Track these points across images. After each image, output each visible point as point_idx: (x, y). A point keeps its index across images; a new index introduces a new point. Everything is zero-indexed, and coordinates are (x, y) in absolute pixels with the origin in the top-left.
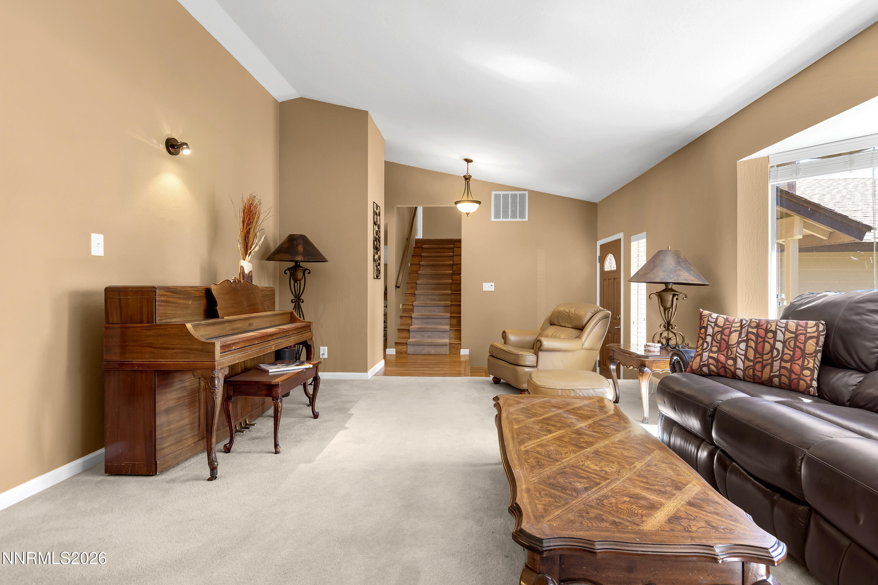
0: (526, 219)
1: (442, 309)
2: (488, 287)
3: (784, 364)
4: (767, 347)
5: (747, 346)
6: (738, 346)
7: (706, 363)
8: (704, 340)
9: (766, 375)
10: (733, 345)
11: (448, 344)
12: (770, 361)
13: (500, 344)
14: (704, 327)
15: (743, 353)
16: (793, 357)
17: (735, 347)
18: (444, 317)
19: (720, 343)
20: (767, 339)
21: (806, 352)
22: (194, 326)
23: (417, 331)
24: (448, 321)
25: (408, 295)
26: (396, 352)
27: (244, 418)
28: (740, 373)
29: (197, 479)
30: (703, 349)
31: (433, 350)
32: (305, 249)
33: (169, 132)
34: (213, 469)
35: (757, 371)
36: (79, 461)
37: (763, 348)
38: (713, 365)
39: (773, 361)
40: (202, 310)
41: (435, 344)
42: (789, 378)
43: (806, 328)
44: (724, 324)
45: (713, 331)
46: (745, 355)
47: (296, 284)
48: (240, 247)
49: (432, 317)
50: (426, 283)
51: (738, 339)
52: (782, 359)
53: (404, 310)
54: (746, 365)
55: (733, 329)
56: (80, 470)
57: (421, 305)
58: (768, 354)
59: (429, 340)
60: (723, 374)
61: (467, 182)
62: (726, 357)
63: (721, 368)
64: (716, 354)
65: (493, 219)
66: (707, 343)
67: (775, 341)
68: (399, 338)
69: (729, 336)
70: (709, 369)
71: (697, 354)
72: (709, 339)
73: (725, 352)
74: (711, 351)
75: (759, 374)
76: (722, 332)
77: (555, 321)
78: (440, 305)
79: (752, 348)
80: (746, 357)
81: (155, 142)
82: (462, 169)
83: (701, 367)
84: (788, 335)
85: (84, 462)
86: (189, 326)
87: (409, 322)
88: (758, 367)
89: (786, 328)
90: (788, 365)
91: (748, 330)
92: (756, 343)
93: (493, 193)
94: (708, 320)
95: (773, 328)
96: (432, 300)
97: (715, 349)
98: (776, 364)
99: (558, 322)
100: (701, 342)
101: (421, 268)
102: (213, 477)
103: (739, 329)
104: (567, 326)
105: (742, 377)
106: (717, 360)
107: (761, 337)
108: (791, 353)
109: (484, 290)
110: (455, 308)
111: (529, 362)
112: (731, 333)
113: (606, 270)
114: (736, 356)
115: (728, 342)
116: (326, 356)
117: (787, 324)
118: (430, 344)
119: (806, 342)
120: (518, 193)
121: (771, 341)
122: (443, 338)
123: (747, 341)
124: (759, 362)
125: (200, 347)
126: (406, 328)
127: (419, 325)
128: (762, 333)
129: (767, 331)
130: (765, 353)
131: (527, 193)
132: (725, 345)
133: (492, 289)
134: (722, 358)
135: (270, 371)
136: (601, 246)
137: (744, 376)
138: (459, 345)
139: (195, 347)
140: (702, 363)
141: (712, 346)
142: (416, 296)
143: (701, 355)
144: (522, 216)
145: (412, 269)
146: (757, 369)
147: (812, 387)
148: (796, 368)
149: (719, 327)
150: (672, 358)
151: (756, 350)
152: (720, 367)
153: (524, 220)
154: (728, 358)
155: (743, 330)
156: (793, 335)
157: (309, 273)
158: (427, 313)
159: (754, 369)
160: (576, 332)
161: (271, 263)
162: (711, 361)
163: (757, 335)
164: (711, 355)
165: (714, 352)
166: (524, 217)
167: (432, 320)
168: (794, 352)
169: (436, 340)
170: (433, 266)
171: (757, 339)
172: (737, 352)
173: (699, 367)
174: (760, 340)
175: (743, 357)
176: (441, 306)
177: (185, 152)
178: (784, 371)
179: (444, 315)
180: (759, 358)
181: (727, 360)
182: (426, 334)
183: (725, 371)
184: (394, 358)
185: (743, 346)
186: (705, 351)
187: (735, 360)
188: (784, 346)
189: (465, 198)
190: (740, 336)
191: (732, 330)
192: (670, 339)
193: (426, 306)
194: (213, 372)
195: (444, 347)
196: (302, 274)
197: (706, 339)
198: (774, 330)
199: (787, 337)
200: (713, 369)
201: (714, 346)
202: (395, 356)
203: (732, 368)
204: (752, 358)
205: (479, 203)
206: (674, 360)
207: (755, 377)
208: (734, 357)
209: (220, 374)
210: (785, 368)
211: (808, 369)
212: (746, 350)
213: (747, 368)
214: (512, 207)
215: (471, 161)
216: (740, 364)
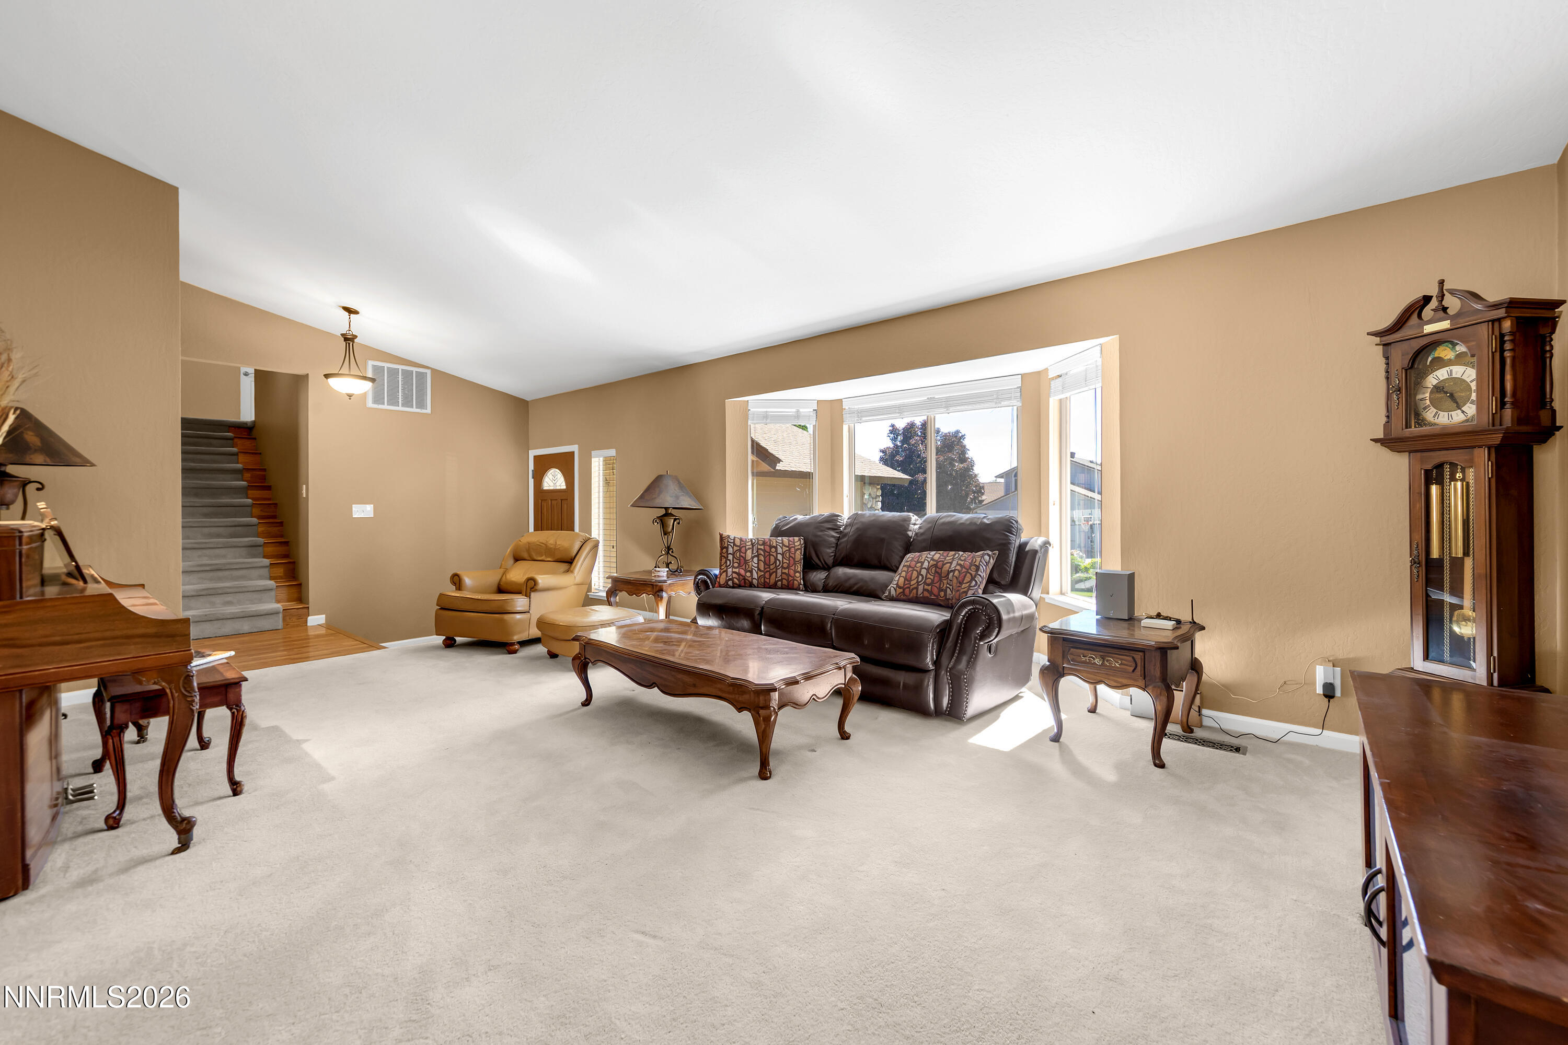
0: (429, 411)
1: (243, 551)
2: (362, 511)
3: (784, 571)
4: (772, 559)
5: (758, 560)
6: (753, 560)
7: (731, 577)
8: (727, 558)
9: (772, 581)
10: (748, 560)
11: (279, 611)
12: (775, 570)
13: (452, 592)
14: (725, 547)
15: (756, 565)
16: (789, 564)
17: (750, 562)
18: (255, 565)
19: (739, 560)
20: (771, 553)
21: (796, 560)
24: (265, 572)
28: (755, 582)
30: (726, 566)
31: (245, 626)
35: (767, 578)
37: (770, 560)
38: (736, 578)
39: (777, 569)
41: (252, 614)
42: (788, 580)
43: (794, 543)
44: (741, 544)
45: (733, 550)
49: (228, 567)
51: (752, 555)
52: (782, 567)
54: (759, 575)
55: (747, 547)
58: (773, 564)
59: (233, 609)
60: (743, 584)
61: (348, 344)
62: (745, 570)
64: (738, 569)
65: (370, 404)
66: (729, 560)
67: (777, 554)
69: (745, 553)
70: (733, 582)
71: (722, 571)
72: (730, 557)
73: (744, 567)
74: (733, 567)
75: (768, 581)
76: (740, 550)
77: (522, 557)
78: (240, 545)
79: (762, 561)
80: (759, 569)
82: (339, 323)
84: (785, 549)
88: (767, 575)
89: (782, 543)
90: (786, 571)
91: (757, 547)
93: (374, 364)
94: (728, 541)
95: (774, 545)
97: (736, 565)
98: (779, 571)
99: (530, 555)
100: (724, 560)
103: (751, 546)
104: (546, 560)
106: (738, 574)
107: (767, 552)
108: (788, 562)
109: (354, 516)
110: (272, 548)
111: (520, 607)
112: (746, 550)
113: (545, 488)
114: (752, 569)
115: (745, 558)
117: (782, 540)
118: (240, 615)
119: (795, 553)
120: (415, 369)
121: (775, 554)
122: (265, 602)
123: (758, 556)
124: (767, 571)
127: (194, 584)
128: (767, 548)
129: (771, 547)
130: (771, 563)
131: (429, 372)
132: (743, 561)
133: (370, 514)
134: (742, 572)
136: (537, 458)
137: (758, 585)
138: (305, 610)
140: (727, 578)
141: (733, 563)
143: (726, 571)
144: (421, 404)
147: (801, 584)
148: (792, 572)
149: (737, 546)
150: (695, 578)
151: (765, 563)
152: (741, 579)
153: (424, 411)
154: (746, 571)
155: (754, 547)
156: (788, 549)
158: (205, 561)
159: (765, 577)
160: (564, 566)
162: (734, 575)
163: (763, 551)
164: (734, 570)
165: (736, 568)
166: (425, 408)
167: (227, 573)
168: (789, 560)
169: (248, 608)
171: (764, 554)
172: (752, 565)
173: (726, 582)
174: (768, 554)
175: (756, 569)
176: (241, 547)
178: (784, 576)
179: (257, 562)
180: (767, 568)
181: (746, 573)
182: (218, 600)
183: (745, 582)
185: (755, 560)
186: (728, 568)
187: (751, 572)
188: (783, 557)
189: (345, 370)
190: (752, 553)
192: (671, 563)
194: (187, 667)
195: (271, 617)
197: (728, 557)
198: (775, 545)
199: (784, 550)
200: (736, 581)
201: (735, 563)
203: (750, 579)
204: (762, 569)
206: (697, 580)
207: (765, 583)
208: (750, 570)
210: (785, 573)
211: (798, 572)
212: (758, 563)
213: (760, 577)
214: (403, 390)
215: (356, 312)
216: (755, 576)
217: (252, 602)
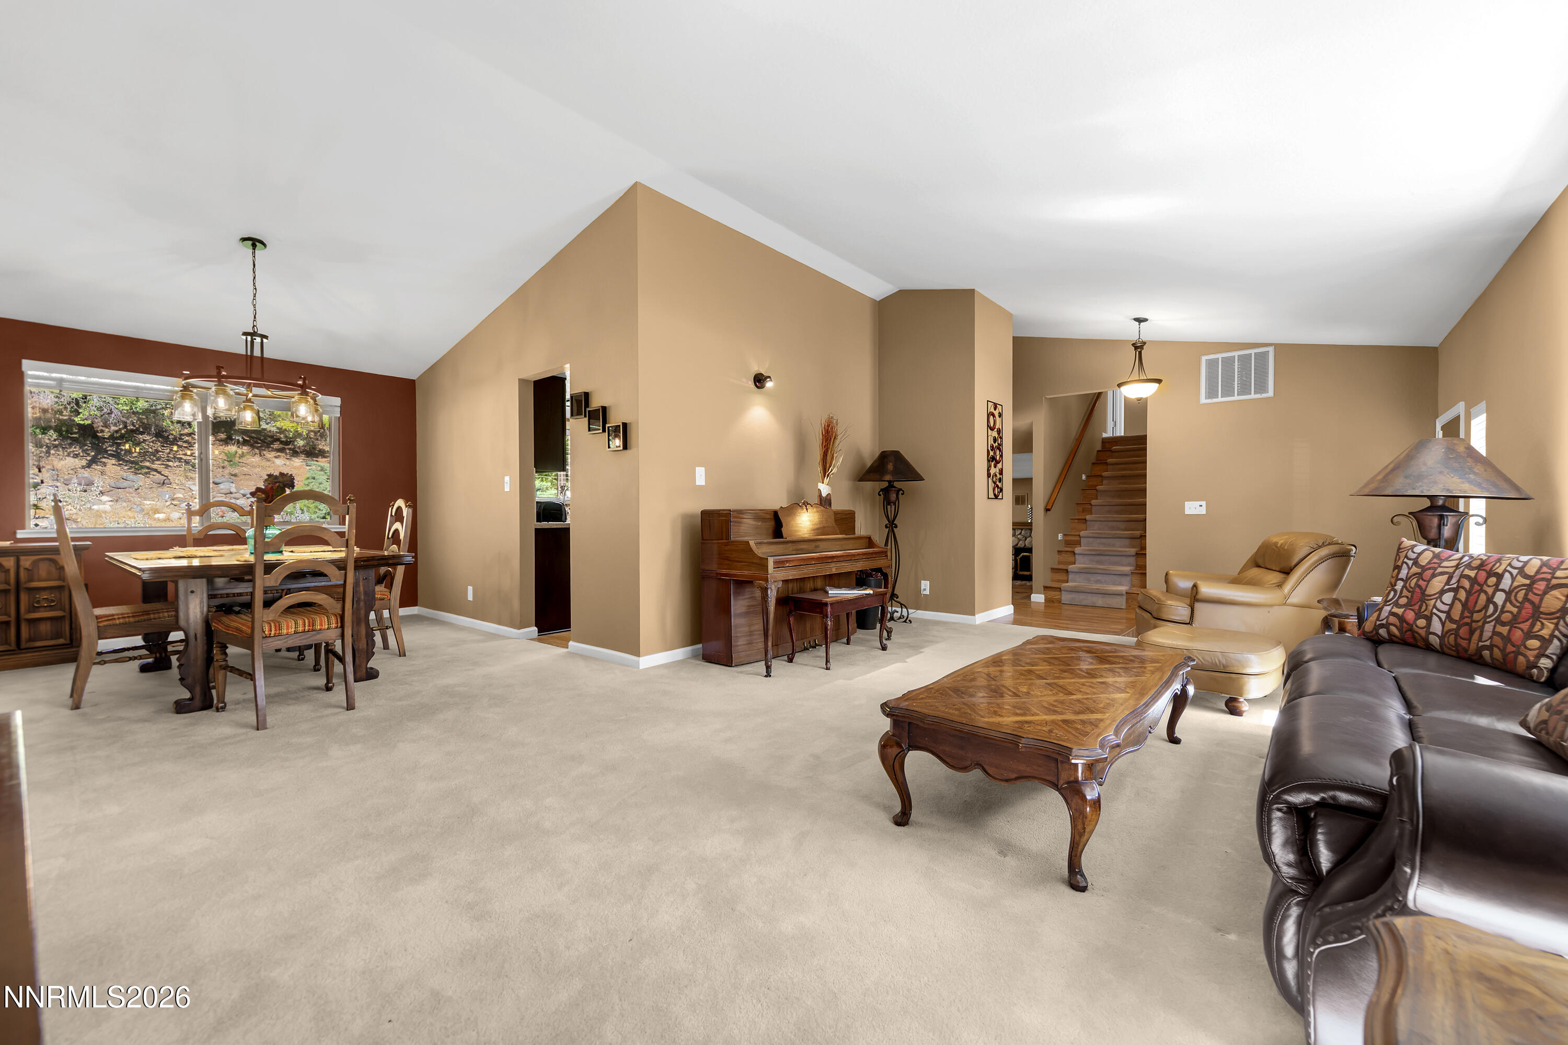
0: (1270, 393)
1: (1127, 542)
2: (1194, 508)
3: (1499, 628)
4: (1483, 600)
5: (1455, 598)
6: (1440, 597)
7: (1384, 622)
8: (1393, 586)
9: (1473, 645)
10: (1431, 596)
11: (1124, 593)
12: (1481, 623)
13: (1157, 591)
14: (1397, 567)
15: (1445, 608)
16: (1516, 617)
17: (1434, 599)
18: (1125, 554)
19: (1413, 592)
20: (1486, 588)
21: (1542, 609)
22: (756, 544)
23: (1080, 572)
24: (1132, 560)
25: (1076, 521)
26: (1045, 600)
27: (814, 638)
28: (1435, 641)
29: (758, 674)
30: (1386, 602)
31: (1099, 601)
32: (895, 467)
33: (756, 369)
34: (768, 668)
35: (1462, 638)
36: (689, 648)
37: (1476, 602)
38: (1395, 625)
39: (1486, 623)
40: (771, 531)
41: (1116, 593)
42: (1504, 651)
43: (1555, 570)
44: (1429, 563)
45: (1408, 573)
46: (1448, 613)
47: (889, 507)
48: (819, 469)
49: (1106, 553)
50: (1106, 504)
51: (1444, 586)
52: (1498, 620)
53: (1067, 543)
54: (1446, 629)
55: (1440, 570)
56: (690, 656)
57: (1091, 535)
58: (1481, 611)
59: (1095, 586)
60: (1411, 641)
61: (1137, 352)
62: (1416, 614)
63: (1406, 631)
64: (1402, 610)
65: (1203, 400)
66: (1395, 591)
67: (1497, 590)
68: (1053, 581)
69: (1429, 581)
70: (1389, 632)
72: (1400, 585)
73: (1416, 607)
74: (1397, 604)
75: (1464, 643)
76: (1421, 575)
77: (1260, 563)
78: (1123, 536)
79: (1461, 601)
80: (1448, 616)
81: (744, 380)
82: (1131, 332)
83: (1377, 628)
84: (1521, 581)
85: (693, 650)
86: (752, 543)
87: (1071, 559)
88: (1464, 631)
89: (1521, 568)
90: (1505, 630)
91: (1463, 572)
92: (1469, 593)
93: (1204, 358)
94: (1407, 556)
95: (1501, 570)
96: (1113, 528)
97: (1403, 601)
98: (1489, 629)
99: (1264, 561)
100: (1388, 590)
101: (1105, 482)
102: (768, 675)
103: (1451, 570)
104: (1274, 569)
105: (1438, 647)
106: (1401, 618)
107: (1479, 585)
108: (1516, 610)
109: (1186, 513)
111: (1176, 615)
112: (1434, 576)
114: (1432, 613)
115: (1425, 590)
116: (927, 592)
117: (1523, 562)
118: (1096, 591)
119: (1546, 593)
120: (1253, 352)
121: (1491, 591)
122: (1121, 584)
123: (1456, 590)
124: (1467, 624)
125: (757, 561)
126: (1064, 567)
127: (1085, 564)
128: (1482, 577)
129: (1491, 574)
130: (1477, 609)
131: (1271, 350)
132: (1419, 595)
133: (1203, 511)
134: (1410, 616)
135: (830, 592)
137: (1442, 647)
139: (755, 561)
140: (1378, 623)
141: (1400, 597)
142: (1088, 523)
143: (1381, 610)
144: (1261, 387)
145: (1090, 483)
146: (1461, 635)
147: (1536, 667)
148: (1518, 636)
149: (1419, 566)
151: (1465, 605)
152: (1404, 630)
153: (1264, 395)
154: (1419, 615)
155: (1457, 572)
156: (1529, 582)
157: (902, 494)
158: (1101, 548)
159: (1458, 636)
160: (1281, 578)
161: (868, 485)
162: (1392, 619)
163: (1473, 581)
164: (1395, 610)
165: (1401, 606)
166: (1266, 391)
167: (1106, 558)
168: (1521, 608)
169: (1107, 587)
170: (1123, 477)
171: (1472, 586)
172: (1435, 606)
173: (1374, 628)
174: (1476, 588)
175: (1443, 616)
176: (1126, 538)
177: (769, 384)
178: (1497, 640)
179: (1126, 551)
180: (1467, 617)
181: (1416, 619)
182: (1093, 578)
183: (1415, 638)
184: (1042, 608)
185: (1448, 597)
186: (1388, 604)
187: (1429, 619)
188: (1508, 599)
189: (1134, 377)
190: (1447, 583)
191: (1436, 572)
193: (1100, 538)
194: (766, 583)
195: (1118, 597)
196: (895, 495)
197: (1395, 585)
198: (1502, 572)
199: (1516, 584)
200: (1394, 633)
201: (1403, 597)
202: (1044, 605)
203: (1423, 632)
204: (1456, 617)
205: (1159, 381)
207: (1459, 648)
208: (1429, 615)
209: (773, 587)
210: (1500, 634)
211: (1539, 637)
212: (1451, 606)
213: (1447, 632)
214: (1240, 377)
215: (1146, 320)
216: (1436, 627)
217: (1115, 584)
